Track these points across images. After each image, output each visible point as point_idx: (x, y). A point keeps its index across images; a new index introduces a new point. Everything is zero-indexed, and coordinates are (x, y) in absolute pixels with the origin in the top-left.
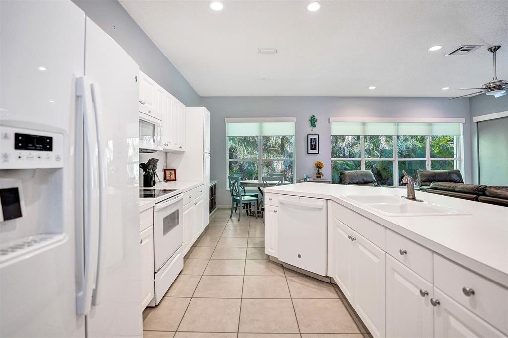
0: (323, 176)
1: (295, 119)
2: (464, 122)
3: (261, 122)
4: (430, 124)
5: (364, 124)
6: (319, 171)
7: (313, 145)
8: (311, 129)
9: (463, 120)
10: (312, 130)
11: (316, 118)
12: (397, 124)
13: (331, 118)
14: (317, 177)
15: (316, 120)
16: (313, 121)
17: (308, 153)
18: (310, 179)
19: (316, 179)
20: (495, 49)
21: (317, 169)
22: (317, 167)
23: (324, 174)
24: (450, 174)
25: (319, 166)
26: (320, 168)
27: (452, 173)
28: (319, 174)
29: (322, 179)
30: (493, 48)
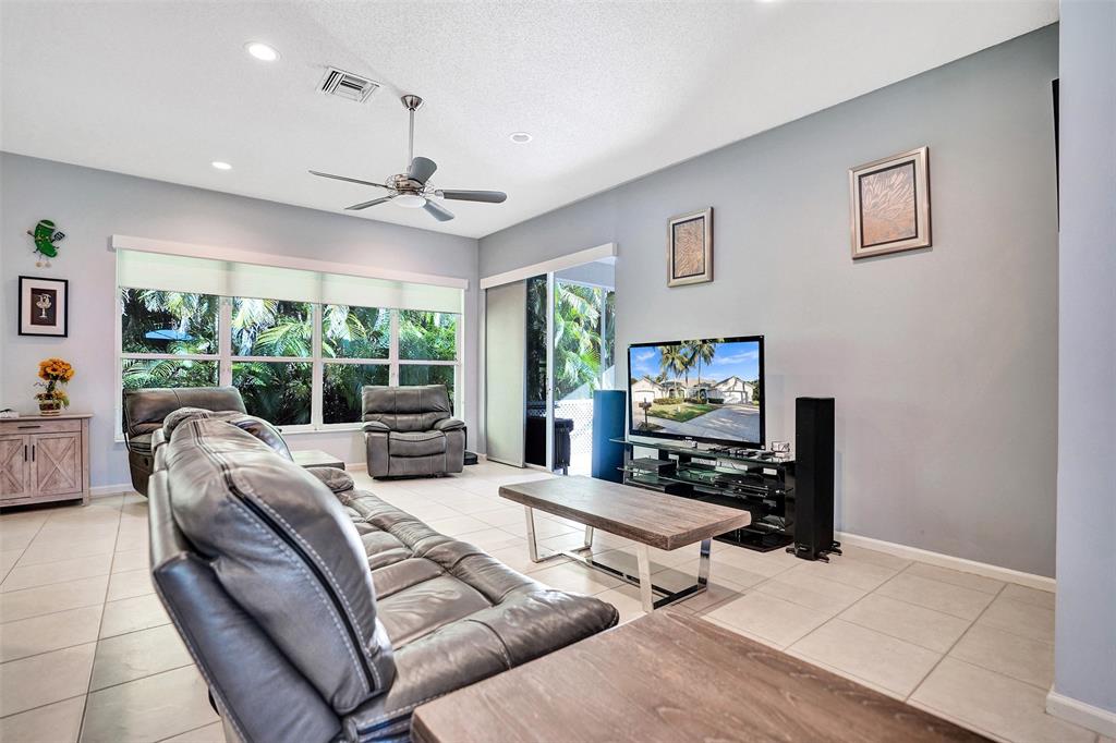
0: (66, 404)
2: (467, 287)
4: (399, 284)
5: (229, 265)
6: (51, 388)
7: (44, 313)
8: (37, 258)
9: (465, 283)
10: (38, 265)
11: (59, 228)
12: (322, 275)
13: (114, 237)
14: (43, 407)
15: (61, 236)
16: (46, 238)
17: (20, 333)
18: (7, 415)
19: (40, 412)
20: (413, 103)
21: (47, 383)
22: (46, 375)
23: (70, 399)
24: (424, 394)
25: (54, 374)
26: (56, 378)
27: (429, 391)
28: (48, 396)
29: (63, 412)
30: (409, 100)
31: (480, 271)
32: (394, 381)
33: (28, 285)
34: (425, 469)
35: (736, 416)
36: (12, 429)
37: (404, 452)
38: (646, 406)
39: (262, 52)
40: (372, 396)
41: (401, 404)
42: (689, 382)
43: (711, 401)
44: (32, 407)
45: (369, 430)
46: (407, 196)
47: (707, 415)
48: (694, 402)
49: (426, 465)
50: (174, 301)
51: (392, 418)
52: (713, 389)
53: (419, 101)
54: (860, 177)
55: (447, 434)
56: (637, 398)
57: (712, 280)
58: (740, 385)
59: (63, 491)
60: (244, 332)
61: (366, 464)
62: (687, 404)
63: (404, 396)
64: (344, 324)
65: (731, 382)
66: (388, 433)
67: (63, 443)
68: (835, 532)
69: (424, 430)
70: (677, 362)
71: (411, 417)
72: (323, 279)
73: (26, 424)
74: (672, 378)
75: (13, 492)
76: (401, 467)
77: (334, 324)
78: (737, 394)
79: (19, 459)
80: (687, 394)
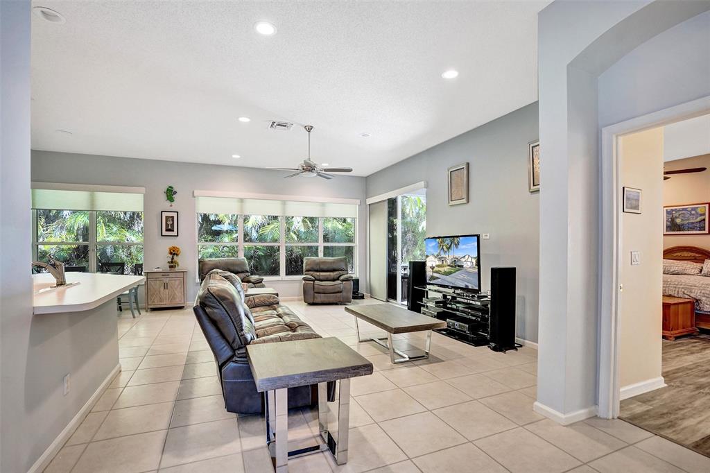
1: (143, 189)
2: (359, 204)
3: (92, 191)
4: (323, 204)
5: (242, 200)
6: (173, 259)
7: (170, 226)
9: (359, 202)
11: (175, 189)
12: (284, 202)
13: (196, 192)
14: (170, 267)
15: (175, 193)
16: (170, 194)
17: (162, 235)
18: (158, 270)
19: (169, 269)
20: (309, 129)
21: (171, 256)
22: (171, 253)
23: (180, 263)
24: (334, 262)
25: (174, 252)
26: (174, 254)
27: (337, 260)
28: (172, 262)
29: (177, 269)
30: (307, 128)
31: (367, 194)
32: (321, 255)
33: (165, 215)
34: (332, 300)
35: (469, 273)
36: (159, 276)
37: (321, 291)
38: (432, 268)
39: (244, 120)
40: (309, 263)
41: (322, 267)
42: (449, 257)
43: (459, 266)
44: (166, 267)
45: (305, 279)
46: (307, 173)
47: (457, 273)
48: (452, 266)
49: (332, 298)
50: (221, 216)
51: (318, 274)
52: (459, 260)
53: (312, 127)
54: (533, 147)
55: (344, 282)
56: (429, 264)
57: (468, 202)
58: (470, 258)
59: (177, 303)
60: (253, 229)
61: (303, 297)
62: (449, 267)
63: (324, 263)
64: (301, 223)
65: (467, 257)
66: (314, 281)
67: (177, 283)
68: (516, 338)
69: (334, 280)
70: (444, 247)
71: (328, 274)
72: (285, 204)
73: (164, 274)
74: (443, 255)
75: (161, 302)
76: (320, 298)
77: (295, 224)
78: (469, 263)
79: (162, 288)
80: (449, 262)
